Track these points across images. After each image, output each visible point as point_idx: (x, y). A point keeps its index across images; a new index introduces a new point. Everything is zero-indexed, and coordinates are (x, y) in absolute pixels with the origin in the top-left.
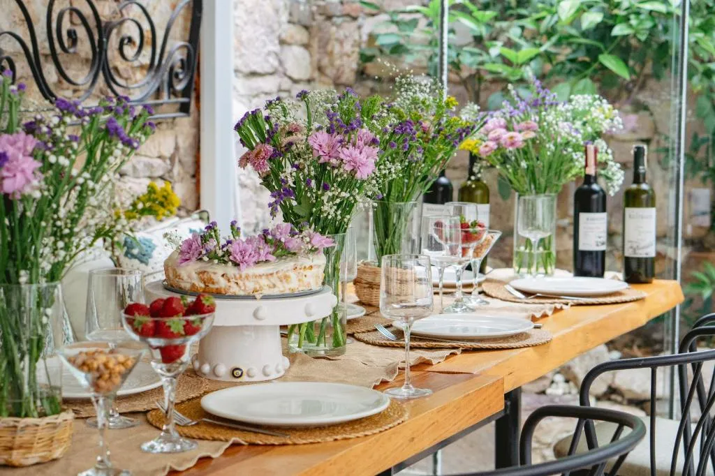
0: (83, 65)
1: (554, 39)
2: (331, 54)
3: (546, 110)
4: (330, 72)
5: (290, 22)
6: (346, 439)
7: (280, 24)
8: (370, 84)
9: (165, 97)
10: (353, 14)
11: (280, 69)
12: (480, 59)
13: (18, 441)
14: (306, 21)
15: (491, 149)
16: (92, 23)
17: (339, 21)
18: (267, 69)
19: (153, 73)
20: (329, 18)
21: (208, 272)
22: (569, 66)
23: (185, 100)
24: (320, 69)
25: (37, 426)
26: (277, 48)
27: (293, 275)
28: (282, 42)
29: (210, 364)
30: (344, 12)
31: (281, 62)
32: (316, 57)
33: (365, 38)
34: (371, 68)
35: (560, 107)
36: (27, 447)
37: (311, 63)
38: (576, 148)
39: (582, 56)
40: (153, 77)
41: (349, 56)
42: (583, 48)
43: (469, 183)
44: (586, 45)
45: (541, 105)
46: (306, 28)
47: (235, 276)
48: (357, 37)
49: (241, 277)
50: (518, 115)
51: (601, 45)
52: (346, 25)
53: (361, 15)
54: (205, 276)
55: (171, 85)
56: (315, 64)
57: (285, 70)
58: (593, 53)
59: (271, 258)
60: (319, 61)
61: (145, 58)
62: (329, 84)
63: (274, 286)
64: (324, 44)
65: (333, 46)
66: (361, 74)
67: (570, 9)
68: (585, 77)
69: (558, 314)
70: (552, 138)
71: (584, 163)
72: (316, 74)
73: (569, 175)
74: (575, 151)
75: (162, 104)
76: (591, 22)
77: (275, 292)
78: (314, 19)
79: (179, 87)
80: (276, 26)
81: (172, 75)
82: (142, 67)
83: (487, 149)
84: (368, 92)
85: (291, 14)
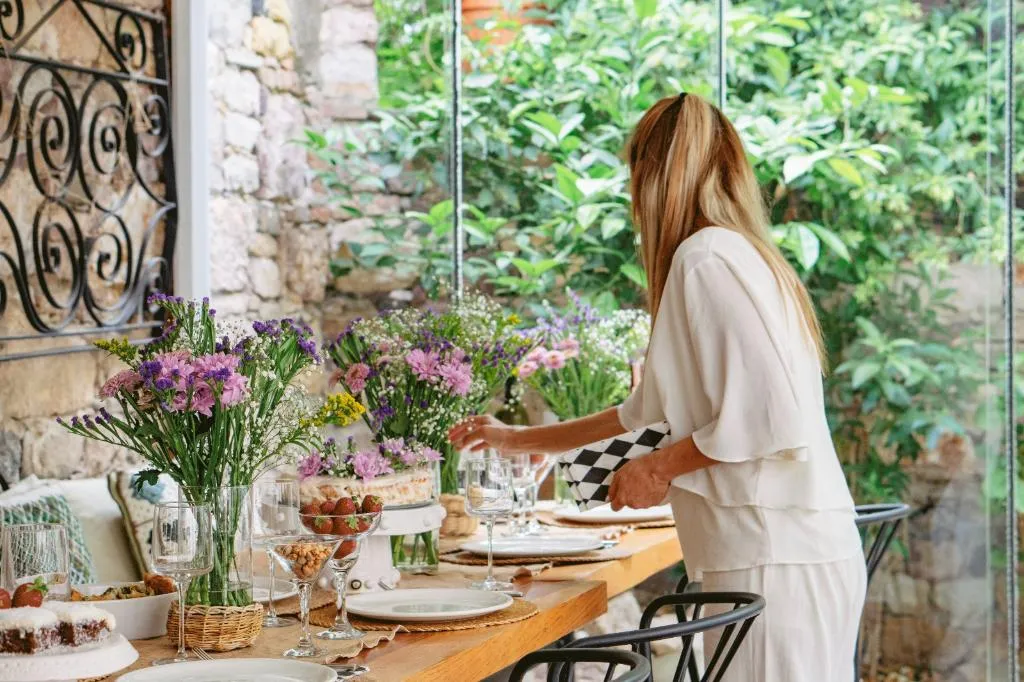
0: (59, 285)
1: (569, 248)
2: (299, 267)
3: (587, 327)
4: (299, 288)
5: (259, 231)
6: (496, 625)
7: (248, 233)
8: (342, 301)
9: (140, 321)
10: (323, 220)
11: (249, 286)
12: (485, 271)
13: (224, 626)
14: (275, 229)
15: (532, 370)
16: (73, 238)
17: (306, 227)
18: (237, 285)
19: (128, 293)
20: (297, 224)
21: (330, 486)
22: (586, 278)
23: (158, 323)
24: (289, 284)
25: (240, 613)
26: (244, 261)
27: (410, 486)
28: (252, 255)
29: (327, 578)
30: (313, 218)
31: (250, 278)
32: (285, 270)
33: (335, 247)
34: (344, 284)
35: (602, 324)
36: (232, 632)
37: (280, 278)
38: (620, 366)
39: (599, 267)
40: (130, 298)
41: (317, 268)
42: (601, 258)
43: (507, 407)
44: (604, 255)
45: (581, 322)
46: (276, 237)
47: (358, 489)
48: (326, 247)
49: (363, 488)
50: (557, 333)
51: (621, 255)
52: (315, 233)
53: (330, 220)
54: (328, 490)
55: (146, 307)
56: (284, 280)
57: (254, 286)
58: (614, 263)
59: (390, 470)
60: (288, 275)
61: (121, 278)
62: (297, 303)
63: (394, 497)
64: (292, 253)
65: (303, 257)
66: (331, 289)
67: (590, 215)
68: (606, 290)
69: (624, 537)
70: (593, 357)
71: (629, 383)
72: (285, 291)
73: (611, 397)
74: (619, 370)
75: (136, 329)
76: (613, 230)
77: (395, 503)
78: (282, 227)
79: (154, 308)
80: (244, 237)
81: (147, 293)
82: (114, 287)
83: (527, 370)
84: (339, 310)
85: (259, 222)
